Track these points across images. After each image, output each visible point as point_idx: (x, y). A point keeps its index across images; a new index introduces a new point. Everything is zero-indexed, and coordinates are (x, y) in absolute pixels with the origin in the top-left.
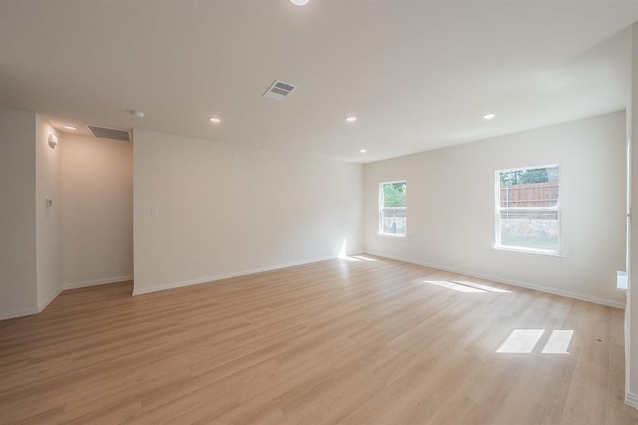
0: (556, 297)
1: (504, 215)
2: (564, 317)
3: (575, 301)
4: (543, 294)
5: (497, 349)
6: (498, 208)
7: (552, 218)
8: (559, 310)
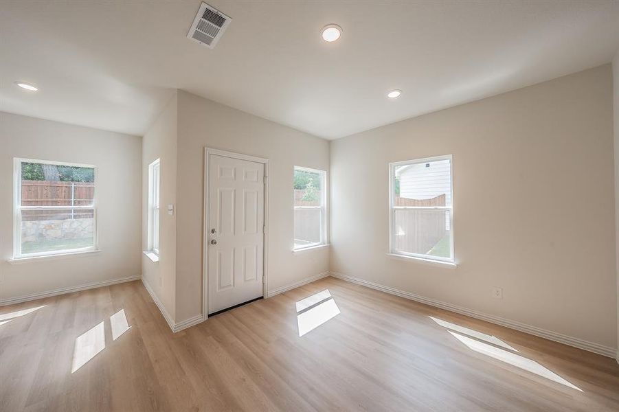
0: (94, 291)
1: (28, 216)
2: (111, 303)
3: (111, 288)
4: (81, 293)
5: (71, 369)
6: (18, 207)
7: (86, 217)
8: (103, 300)
